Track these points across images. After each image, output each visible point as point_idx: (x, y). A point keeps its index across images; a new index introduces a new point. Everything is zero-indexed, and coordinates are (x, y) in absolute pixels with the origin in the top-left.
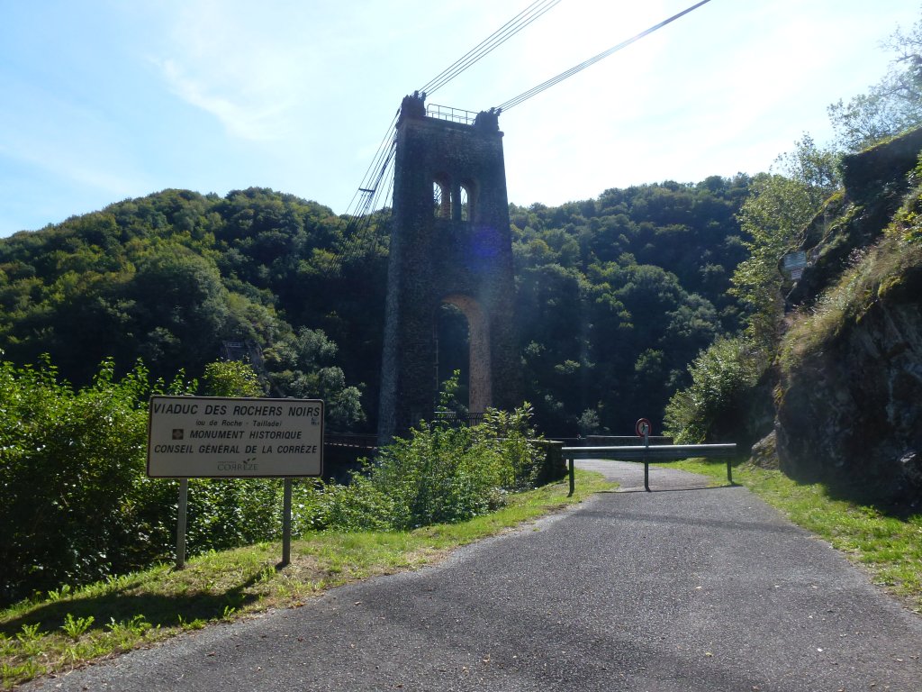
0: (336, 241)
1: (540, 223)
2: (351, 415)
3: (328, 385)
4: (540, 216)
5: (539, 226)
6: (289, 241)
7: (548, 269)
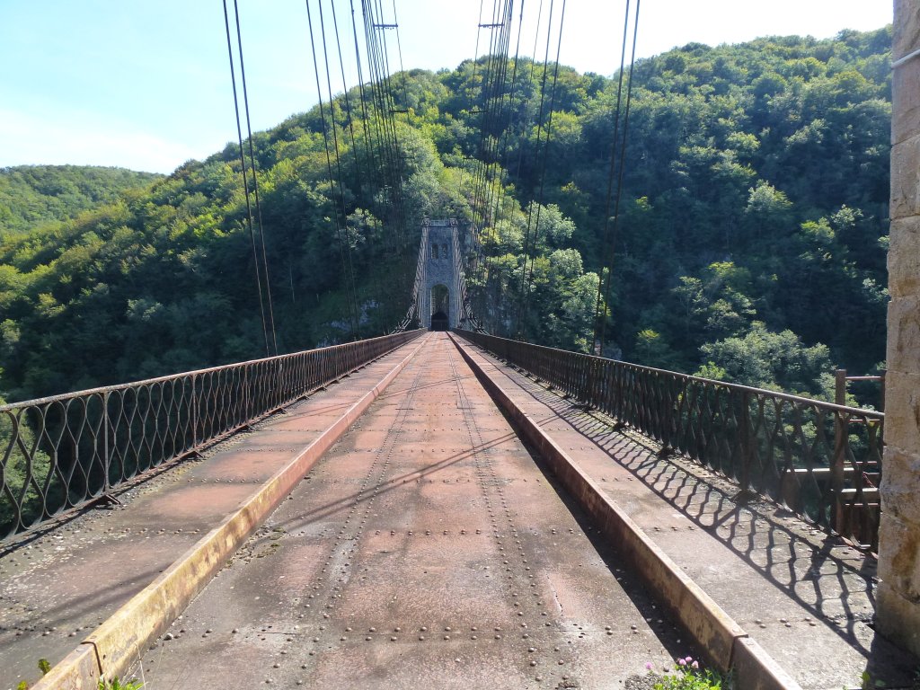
0: (577, 101)
1: (851, 52)
2: (589, 308)
3: (561, 271)
4: (851, 44)
5: (850, 57)
6: (521, 107)
7: (865, 107)
